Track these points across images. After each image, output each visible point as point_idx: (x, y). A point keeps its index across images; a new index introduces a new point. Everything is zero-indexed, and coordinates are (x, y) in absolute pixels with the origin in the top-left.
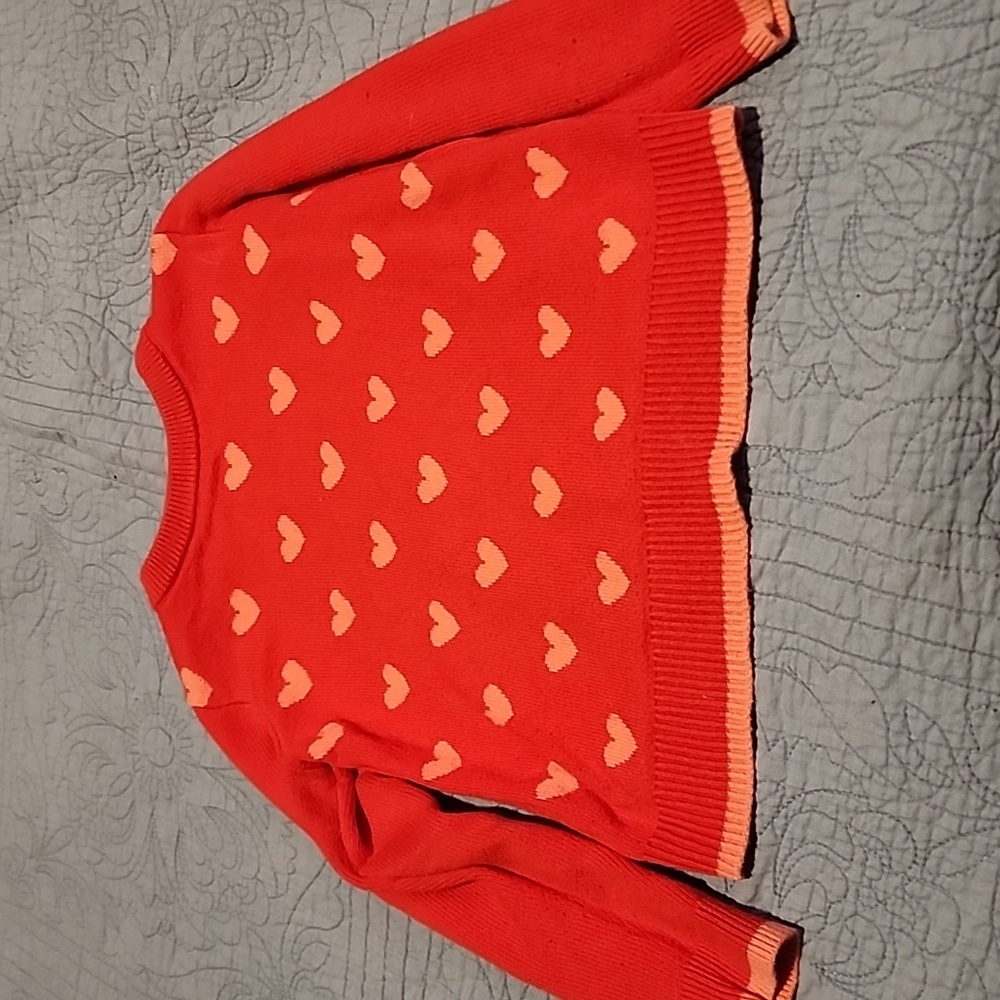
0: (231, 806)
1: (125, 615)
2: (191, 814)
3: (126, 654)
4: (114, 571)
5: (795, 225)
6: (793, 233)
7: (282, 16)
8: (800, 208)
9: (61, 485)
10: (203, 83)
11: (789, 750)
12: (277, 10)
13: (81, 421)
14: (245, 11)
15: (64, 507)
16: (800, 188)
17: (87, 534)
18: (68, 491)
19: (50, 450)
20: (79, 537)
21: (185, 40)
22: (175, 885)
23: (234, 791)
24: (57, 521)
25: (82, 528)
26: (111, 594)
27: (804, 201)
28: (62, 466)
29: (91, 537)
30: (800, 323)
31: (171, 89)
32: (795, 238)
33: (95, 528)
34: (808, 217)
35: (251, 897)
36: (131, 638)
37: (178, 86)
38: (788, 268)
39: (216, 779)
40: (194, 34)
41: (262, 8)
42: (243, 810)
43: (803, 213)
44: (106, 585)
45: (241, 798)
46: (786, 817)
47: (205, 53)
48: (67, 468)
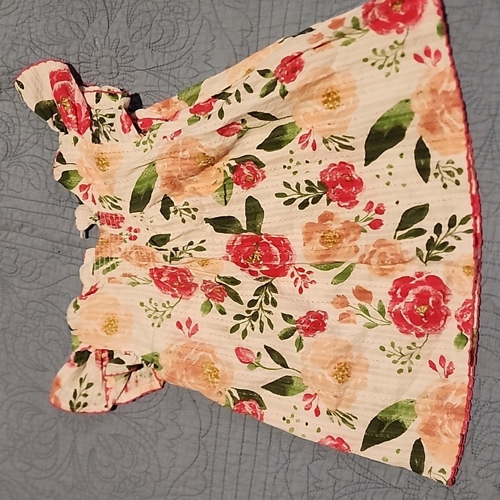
0: (131, 433)
1: (57, 330)
2: (102, 439)
3: (57, 352)
4: (49, 305)
5: (487, 137)
6: (486, 141)
7: (186, 10)
8: (491, 129)
9: (13, 256)
10: (133, 40)
11: (482, 383)
12: (183, 6)
13: (42, 218)
14: (163, 5)
15: (15, 269)
16: (491, 120)
17: (32, 284)
18: (18, 259)
19: (5, 237)
20: (27, 285)
21: (120, 16)
22: (87, 479)
23: (133, 425)
24: (11, 277)
25: (29, 280)
26: (47, 318)
27: (493, 126)
28: (13, 246)
29: (35, 285)
30: (491, 182)
31: (112, 42)
32: (488, 143)
33: (37, 281)
34: (495, 133)
35: (142, 483)
36: (61, 343)
37: (117, 41)
38: (485, 156)
39: (121, 418)
40: (126, 13)
41: (174, 4)
42: (140, 435)
43: (492, 131)
44: (44, 313)
45: (138, 428)
46: (480, 416)
47: (136, 24)
48: (18, 247)
